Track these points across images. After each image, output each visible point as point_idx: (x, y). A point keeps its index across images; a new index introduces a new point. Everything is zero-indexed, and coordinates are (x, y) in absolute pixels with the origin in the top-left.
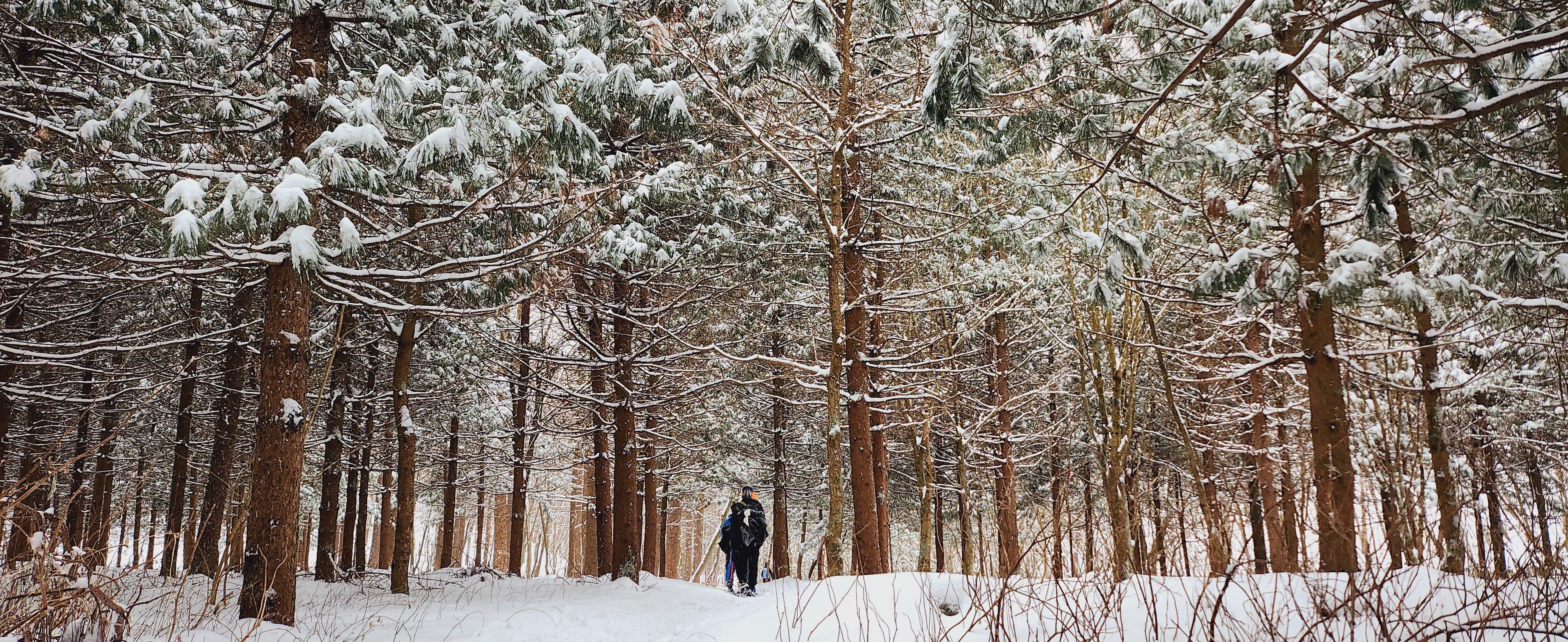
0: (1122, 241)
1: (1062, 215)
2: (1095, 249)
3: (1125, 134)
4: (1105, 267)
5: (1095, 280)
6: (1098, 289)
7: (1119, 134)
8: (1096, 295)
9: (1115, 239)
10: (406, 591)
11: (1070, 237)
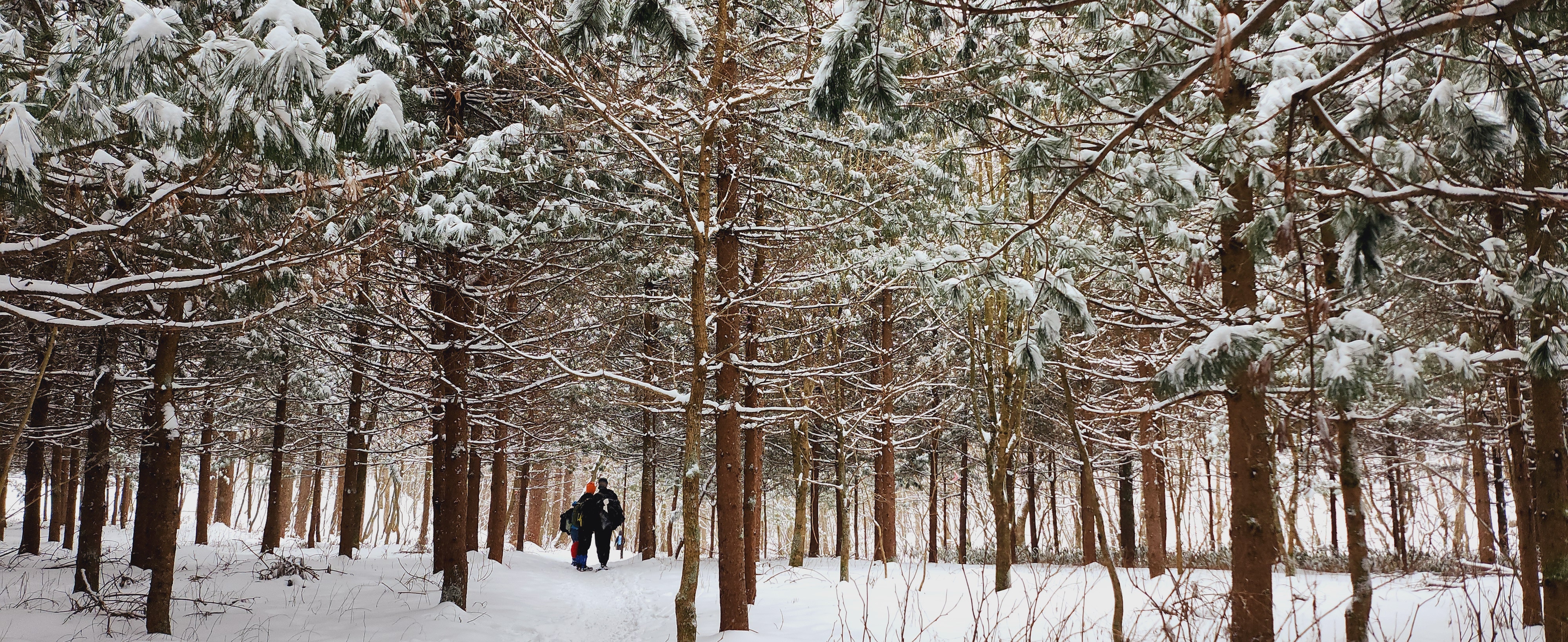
0: (1061, 295)
1: (988, 259)
2: (1024, 303)
3: (1081, 164)
4: (1036, 325)
5: (1024, 340)
6: (1027, 352)
7: (1073, 164)
8: (1024, 360)
9: (1056, 293)
10: (166, 630)
11: (994, 283)
